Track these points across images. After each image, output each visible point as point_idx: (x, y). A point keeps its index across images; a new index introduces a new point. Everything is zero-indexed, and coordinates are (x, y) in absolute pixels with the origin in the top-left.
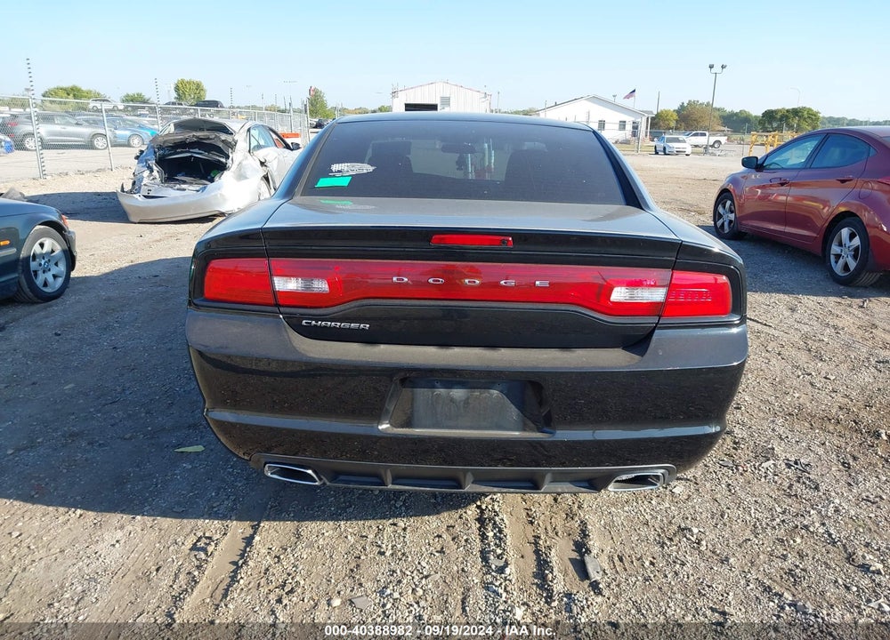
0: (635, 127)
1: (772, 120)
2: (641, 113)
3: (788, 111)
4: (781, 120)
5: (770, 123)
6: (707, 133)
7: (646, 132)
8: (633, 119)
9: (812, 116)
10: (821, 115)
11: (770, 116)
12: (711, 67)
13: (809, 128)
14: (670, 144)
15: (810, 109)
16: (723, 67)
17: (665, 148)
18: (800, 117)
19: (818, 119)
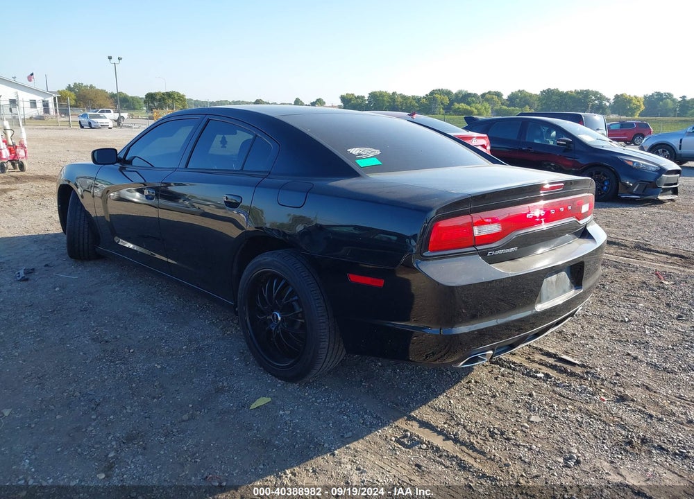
0: (46, 105)
1: (153, 100)
2: (48, 94)
3: (163, 94)
4: (160, 100)
5: (152, 103)
6: (112, 110)
7: (56, 110)
8: (43, 99)
9: (181, 98)
10: (187, 98)
11: (151, 97)
12: (110, 58)
13: (181, 107)
14: (94, 120)
15: (178, 93)
16: (120, 59)
17: (90, 124)
18: (172, 98)
19: (185, 100)
